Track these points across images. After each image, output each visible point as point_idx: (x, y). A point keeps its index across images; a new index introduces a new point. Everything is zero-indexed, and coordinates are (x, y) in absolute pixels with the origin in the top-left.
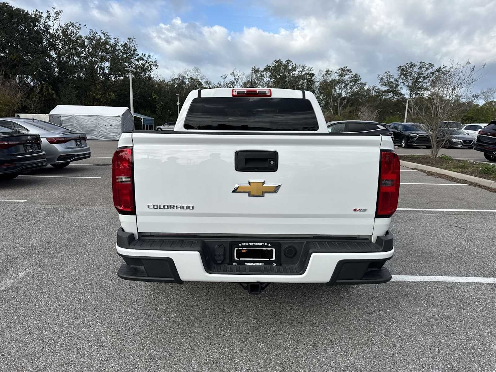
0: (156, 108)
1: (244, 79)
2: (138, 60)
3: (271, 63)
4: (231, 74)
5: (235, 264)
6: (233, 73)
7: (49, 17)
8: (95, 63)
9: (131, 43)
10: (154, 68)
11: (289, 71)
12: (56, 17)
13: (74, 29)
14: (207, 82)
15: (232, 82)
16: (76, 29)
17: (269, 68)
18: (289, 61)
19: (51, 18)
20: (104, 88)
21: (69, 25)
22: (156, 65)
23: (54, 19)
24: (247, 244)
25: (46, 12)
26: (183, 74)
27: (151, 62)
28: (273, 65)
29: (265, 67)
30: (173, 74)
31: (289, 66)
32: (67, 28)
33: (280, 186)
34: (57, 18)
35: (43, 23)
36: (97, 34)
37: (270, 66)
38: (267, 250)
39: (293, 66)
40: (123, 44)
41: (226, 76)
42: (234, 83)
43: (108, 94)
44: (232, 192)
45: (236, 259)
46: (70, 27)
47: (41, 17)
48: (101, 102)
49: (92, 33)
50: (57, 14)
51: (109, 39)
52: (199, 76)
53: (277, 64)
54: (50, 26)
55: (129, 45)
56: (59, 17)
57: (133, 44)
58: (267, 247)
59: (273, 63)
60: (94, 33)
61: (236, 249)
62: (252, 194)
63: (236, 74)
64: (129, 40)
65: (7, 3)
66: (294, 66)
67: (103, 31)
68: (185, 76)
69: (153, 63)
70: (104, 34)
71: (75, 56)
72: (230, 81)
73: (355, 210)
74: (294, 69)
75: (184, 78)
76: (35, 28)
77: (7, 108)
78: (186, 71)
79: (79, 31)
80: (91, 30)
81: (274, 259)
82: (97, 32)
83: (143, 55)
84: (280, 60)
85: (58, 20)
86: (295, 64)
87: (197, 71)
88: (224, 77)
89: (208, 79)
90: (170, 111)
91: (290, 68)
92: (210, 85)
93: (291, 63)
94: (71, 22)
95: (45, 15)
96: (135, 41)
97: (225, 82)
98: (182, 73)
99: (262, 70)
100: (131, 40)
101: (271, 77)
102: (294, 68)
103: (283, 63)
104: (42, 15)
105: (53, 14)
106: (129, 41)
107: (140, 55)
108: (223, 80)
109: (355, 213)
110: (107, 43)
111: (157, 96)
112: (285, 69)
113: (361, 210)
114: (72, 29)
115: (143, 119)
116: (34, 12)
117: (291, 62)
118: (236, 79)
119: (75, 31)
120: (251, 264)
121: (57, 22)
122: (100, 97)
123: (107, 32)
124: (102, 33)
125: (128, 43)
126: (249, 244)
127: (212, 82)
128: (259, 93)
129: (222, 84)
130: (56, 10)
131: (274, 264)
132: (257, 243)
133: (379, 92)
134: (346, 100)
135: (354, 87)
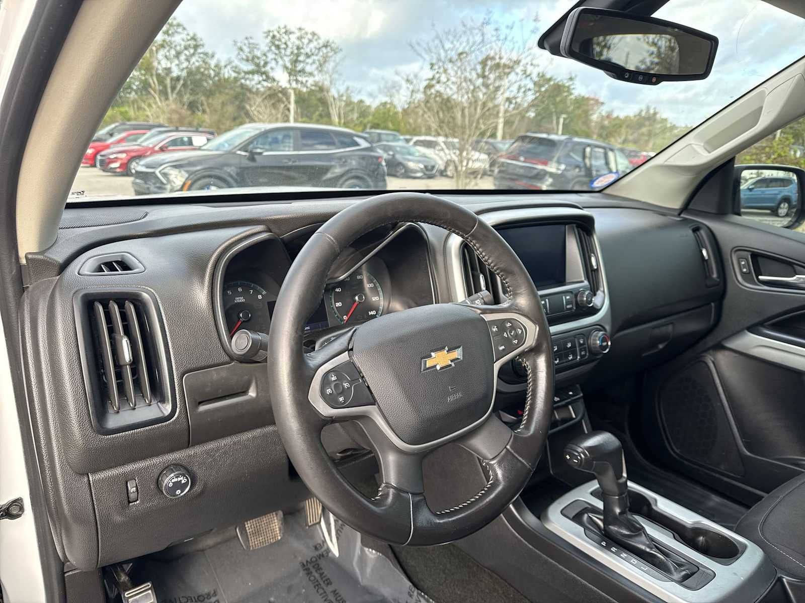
133: (239, 73)
134: (182, 82)
135: (193, 59)
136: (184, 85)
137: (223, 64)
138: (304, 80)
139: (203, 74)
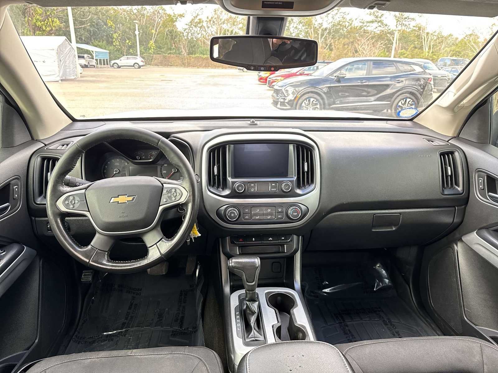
0: (112, 38)
20: (46, 13)
43: (52, 20)
48: (44, 31)
90: (129, 42)
111: (113, 23)
115: (94, 52)
122: (42, 24)
133: (363, 23)
134: (327, 31)
135: (336, 17)
136: (329, 33)
137: (354, 19)
138: (407, 23)
139: (341, 25)
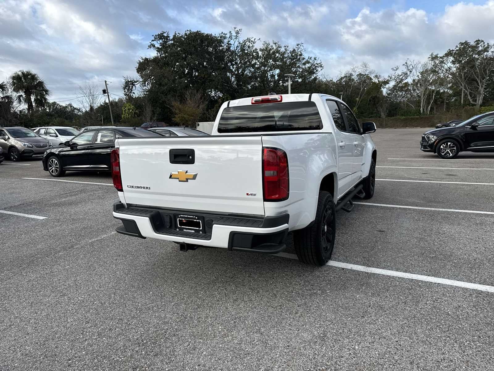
1: (419, 69)
2: (304, 64)
3: (454, 46)
4: (404, 65)
5: (178, 230)
6: (406, 63)
7: (231, 37)
8: (266, 72)
9: (299, 48)
10: (319, 69)
11: (479, 53)
12: (237, 35)
13: (250, 44)
14: (376, 76)
15: (404, 73)
16: (252, 44)
17: (452, 52)
18: (479, 40)
19: (232, 37)
21: (246, 41)
22: (321, 66)
23: (234, 37)
24: (183, 216)
25: (229, 32)
26: (351, 72)
27: (316, 64)
28: (457, 49)
29: (446, 52)
30: (340, 73)
31: (479, 47)
32: (245, 44)
33: (197, 174)
34: (237, 37)
35: (227, 42)
36: (269, 44)
37: (453, 50)
38: (196, 221)
39: (484, 46)
40: (292, 50)
41: (397, 68)
42: (407, 74)
44: (169, 178)
45: (179, 226)
46: (247, 43)
47: (225, 38)
49: (265, 44)
50: (237, 33)
51: (280, 47)
52: (367, 72)
53: (462, 47)
54: (231, 45)
55: (297, 51)
56: (239, 35)
57: (301, 49)
58: (195, 219)
59: (457, 46)
60: (267, 44)
61: (178, 219)
62: (180, 180)
63: (409, 64)
64: (298, 45)
65: (200, 31)
66: (486, 46)
67: (275, 42)
68: (353, 73)
69: (318, 65)
70: (275, 44)
71: (251, 68)
72: (403, 73)
73: (247, 194)
74: (486, 50)
75: (351, 75)
76: (221, 48)
77: (192, 118)
78: (354, 68)
79: (254, 45)
80: (264, 42)
81: (201, 229)
82: (270, 43)
83: (310, 58)
84: (466, 41)
85: (238, 38)
86: (488, 44)
87: (366, 66)
88: (395, 69)
89: (377, 73)
91: (480, 48)
92: (379, 79)
93: (482, 43)
94: (248, 38)
95: (228, 36)
96: (302, 46)
97: (396, 73)
98: (349, 70)
99: (442, 56)
100: (299, 46)
101: (453, 62)
102: (486, 48)
103: (471, 44)
104: (226, 36)
105: (234, 34)
106: (297, 47)
107: (307, 58)
108: (394, 72)
109: (248, 196)
110: (278, 52)
112: (473, 51)
113: (251, 195)
114: (249, 44)
116: (220, 34)
117: (482, 41)
118: (409, 69)
119: (251, 45)
120: (187, 231)
121: (237, 40)
123: (278, 42)
124: (274, 43)
125: (296, 49)
126: (184, 216)
127: (382, 75)
128: (271, 100)
129: (393, 77)
130: (236, 29)
131: (201, 232)
132: (189, 215)
